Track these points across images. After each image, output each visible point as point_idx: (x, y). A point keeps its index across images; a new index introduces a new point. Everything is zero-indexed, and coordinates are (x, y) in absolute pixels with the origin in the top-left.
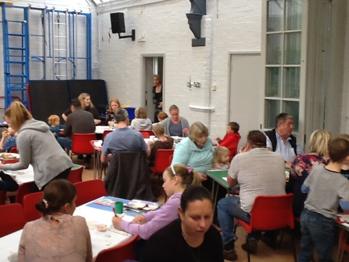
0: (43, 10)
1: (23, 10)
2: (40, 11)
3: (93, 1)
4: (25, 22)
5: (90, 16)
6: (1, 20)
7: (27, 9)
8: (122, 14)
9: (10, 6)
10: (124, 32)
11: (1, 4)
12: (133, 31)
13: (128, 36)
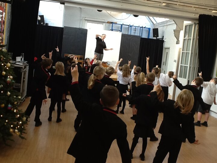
0: (129, 25)
1: (120, 25)
3: (153, 22)
4: (120, 30)
5: (149, 29)
6: (111, 29)
7: (122, 25)
8: (158, 29)
9: (116, 23)
10: (158, 37)
11: (112, 23)
12: (163, 36)
13: (160, 39)
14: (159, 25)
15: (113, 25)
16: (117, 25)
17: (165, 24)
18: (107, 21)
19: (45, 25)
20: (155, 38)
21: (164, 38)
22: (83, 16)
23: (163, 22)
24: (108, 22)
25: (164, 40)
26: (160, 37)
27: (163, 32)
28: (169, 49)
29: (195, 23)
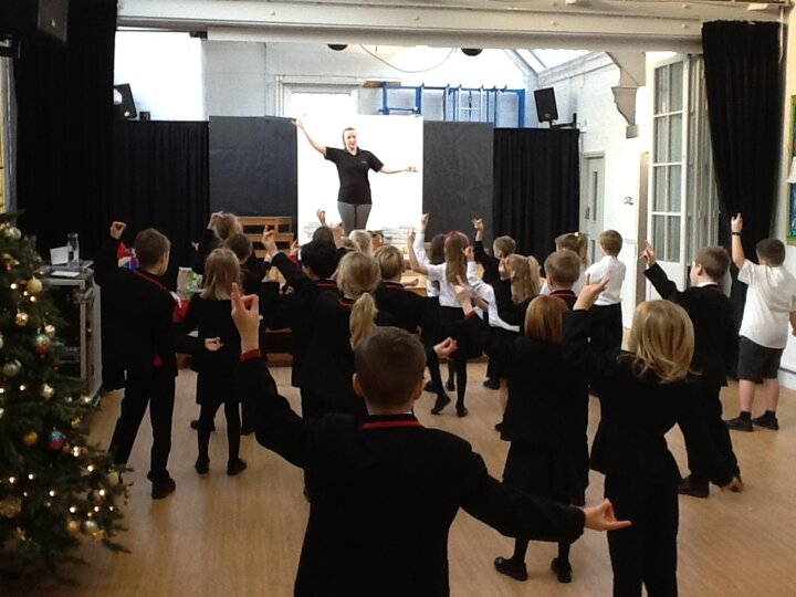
0: (444, 88)
1: (414, 91)
2: (442, 91)
3: (531, 68)
4: (416, 109)
5: (521, 93)
6: (381, 107)
7: (419, 90)
8: (552, 89)
9: (397, 86)
10: (557, 118)
11: (382, 85)
12: (575, 115)
13: (565, 125)
14: (553, 75)
15: (389, 91)
16: (401, 90)
17: (579, 71)
18: (361, 81)
19: (138, 118)
20: (546, 125)
21: (578, 121)
22: (275, 72)
23: (570, 62)
24: (368, 82)
25: (578, 127)
26: (563, 118)
27: (574, 101)
28: (602, 157)
29: (690, 55)
